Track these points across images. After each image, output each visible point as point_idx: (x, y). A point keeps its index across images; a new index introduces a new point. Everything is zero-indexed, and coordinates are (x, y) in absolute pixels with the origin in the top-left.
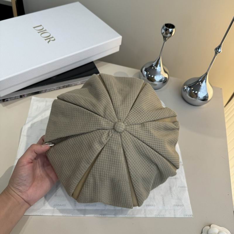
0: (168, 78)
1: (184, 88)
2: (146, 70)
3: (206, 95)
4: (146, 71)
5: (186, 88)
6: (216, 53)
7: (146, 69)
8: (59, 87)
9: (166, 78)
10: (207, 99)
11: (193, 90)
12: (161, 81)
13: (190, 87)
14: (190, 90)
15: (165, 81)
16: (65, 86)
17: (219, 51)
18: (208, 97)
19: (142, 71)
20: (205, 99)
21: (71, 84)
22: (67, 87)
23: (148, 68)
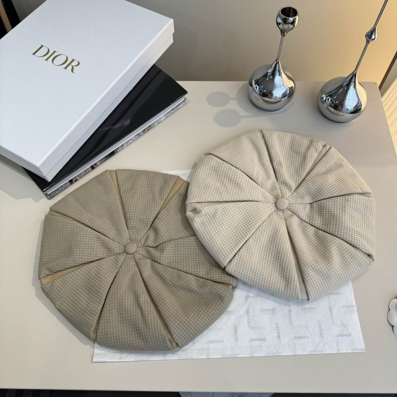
0: (294, 86)
1: (322, 98)
2: (257, 83)
3: (358, 103)
4: (258, 85)
5: (325, 98)
6: (368, 42)
7: (258, 81)
8: (139, 134)
9: (291, 89)
10: (360, 109)
11: (336, 100)
12: (284, 95)
13: (331, 96)
14: (331, 100)
15: (290, 94)
16: (145, 130)
17: (373, 37)
18: (361, 105)
19: (251, 85)
20: (357, 109)
21: (153, 124)
22: (148, 130)
23: (260, 79)
